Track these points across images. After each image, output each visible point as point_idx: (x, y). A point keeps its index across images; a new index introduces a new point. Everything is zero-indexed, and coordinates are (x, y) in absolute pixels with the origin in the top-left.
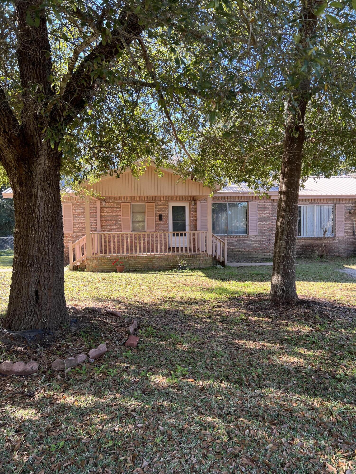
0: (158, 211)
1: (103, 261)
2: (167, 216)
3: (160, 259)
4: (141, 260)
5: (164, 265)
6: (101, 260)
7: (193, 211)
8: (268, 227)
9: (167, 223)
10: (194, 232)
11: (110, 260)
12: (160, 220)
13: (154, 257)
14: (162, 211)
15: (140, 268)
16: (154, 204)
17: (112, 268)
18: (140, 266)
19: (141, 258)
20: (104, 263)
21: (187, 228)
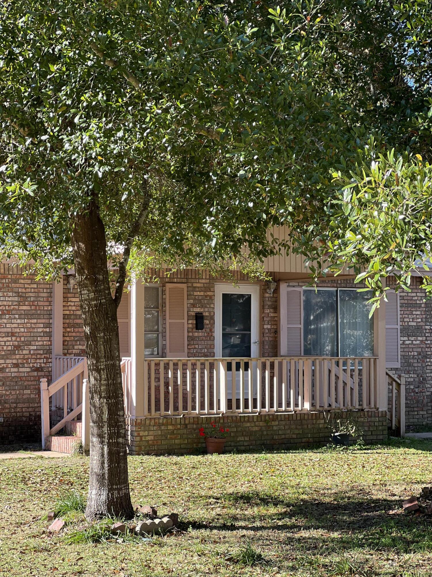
0: (194, 306)
1: (170, 427)
2: (212, 318)
3: (288, 422)
4: (248, 424)
5: (294, 436)
6: (167, 424)
7: (270, 307)
8: (420, 350)
9: (211, 337)
10: (272, 359)
11: (186, 425)
12: (197, 329)
13: (274, 417)
14: (202, 307)
15: (246, 444)
16: (184, 286)
17: (189, 446)
18: (247, 439)
19: (248, 421)
20: (173, 433)
21: (254, 349)
